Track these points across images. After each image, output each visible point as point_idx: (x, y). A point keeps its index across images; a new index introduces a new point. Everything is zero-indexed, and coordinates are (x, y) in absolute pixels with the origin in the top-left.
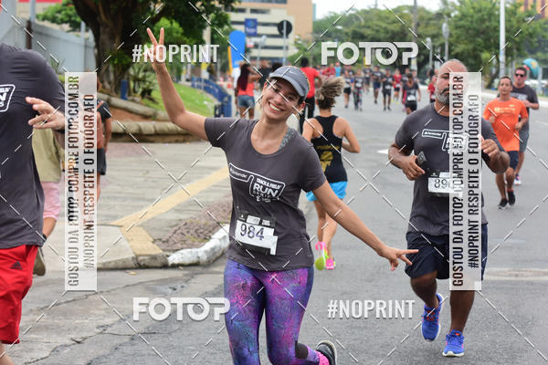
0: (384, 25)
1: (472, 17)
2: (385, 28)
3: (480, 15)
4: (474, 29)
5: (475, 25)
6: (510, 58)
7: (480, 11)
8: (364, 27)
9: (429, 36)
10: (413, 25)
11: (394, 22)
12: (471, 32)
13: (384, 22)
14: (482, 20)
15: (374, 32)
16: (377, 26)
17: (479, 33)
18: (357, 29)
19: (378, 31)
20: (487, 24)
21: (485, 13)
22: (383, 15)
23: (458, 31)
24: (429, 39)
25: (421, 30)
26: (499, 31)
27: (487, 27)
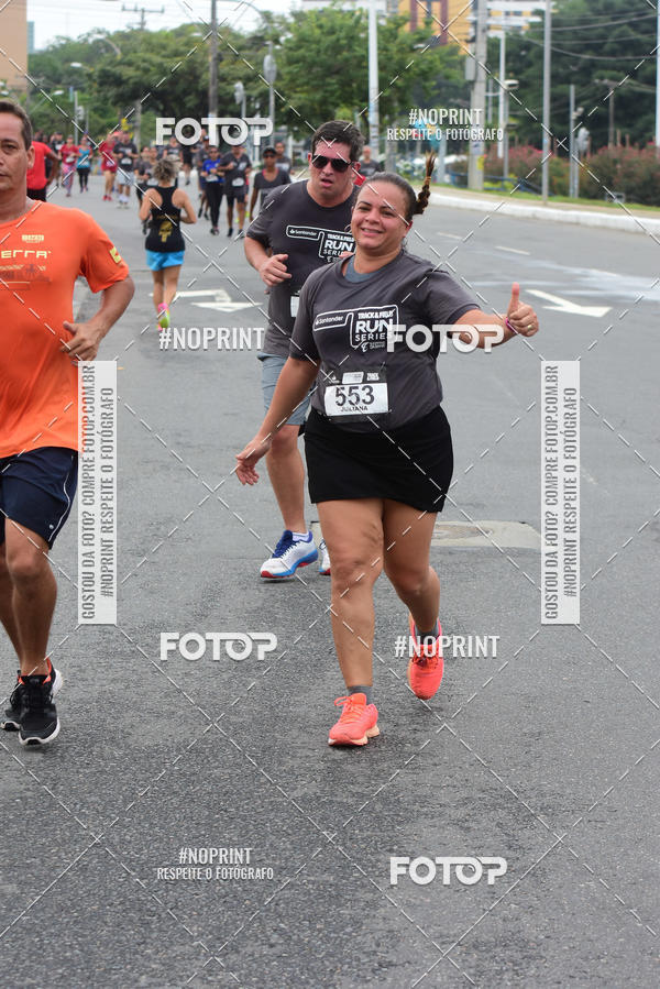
0: (157, 59)
1: (318, 42)
2: (161, 65)
3: (334, 37)
4: (321, 65)
5: (323, 57)
6: (387, 118)
7: (332, 32)
8: (121, 63)
9: (240, 79)
10: (210, 59)
11: (177, 54)
12: (315, 70)
13: (158, 54)
14: (336, 48)
15: (139, 73)
16: (144, 61)
17: (330, 71)
18: (108, 68)
19: (146, 71)
20: (345, 54)
21: (343, 34)
22: (154, 41)
23: (294, 69)
24: (239, 85)
25: (225, 68)
26: (367, 68)
27: (346, 60)
